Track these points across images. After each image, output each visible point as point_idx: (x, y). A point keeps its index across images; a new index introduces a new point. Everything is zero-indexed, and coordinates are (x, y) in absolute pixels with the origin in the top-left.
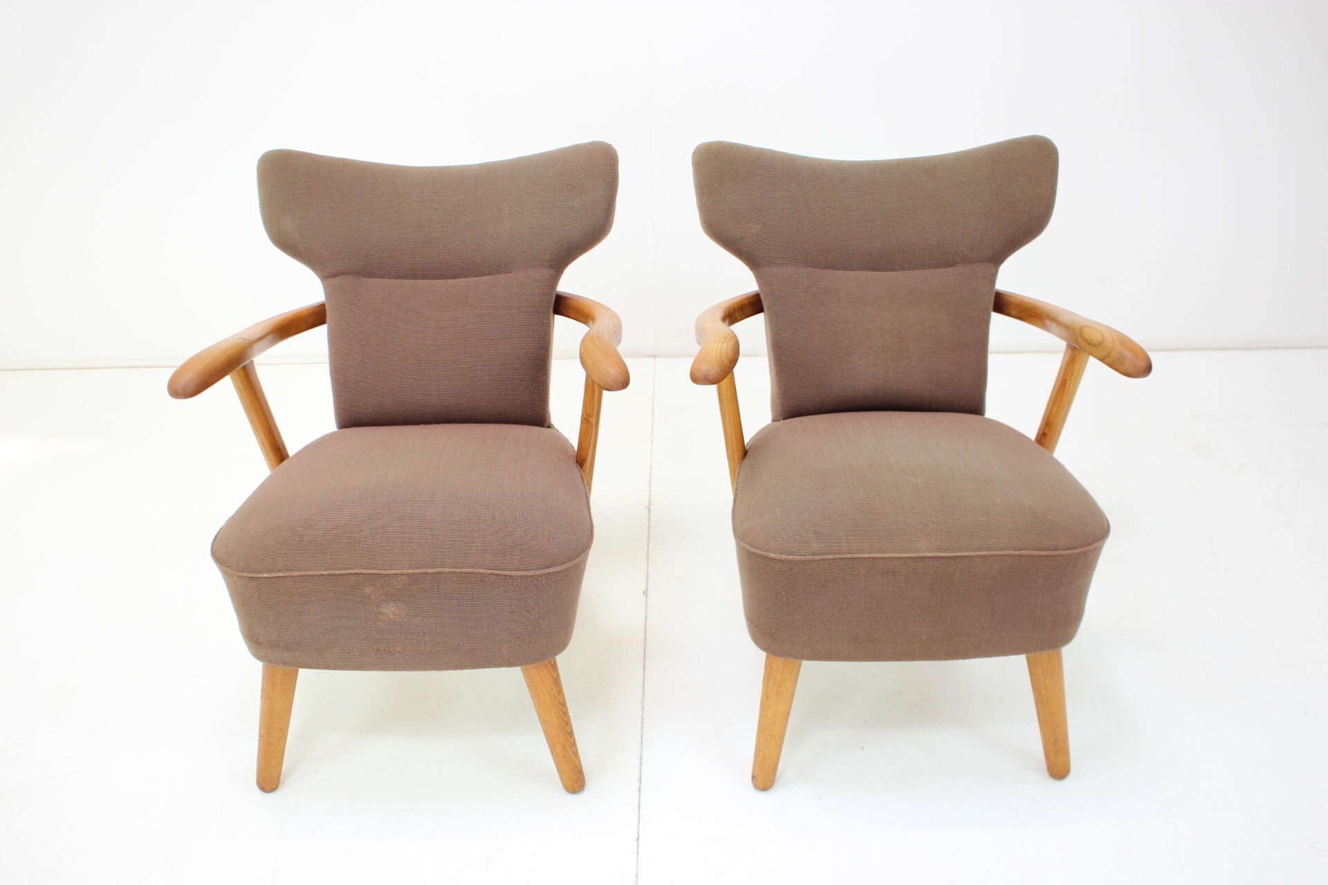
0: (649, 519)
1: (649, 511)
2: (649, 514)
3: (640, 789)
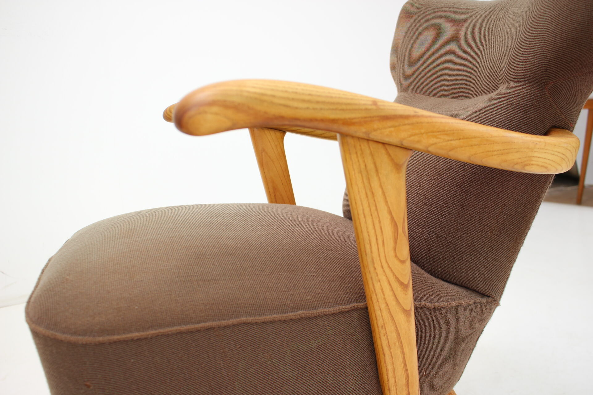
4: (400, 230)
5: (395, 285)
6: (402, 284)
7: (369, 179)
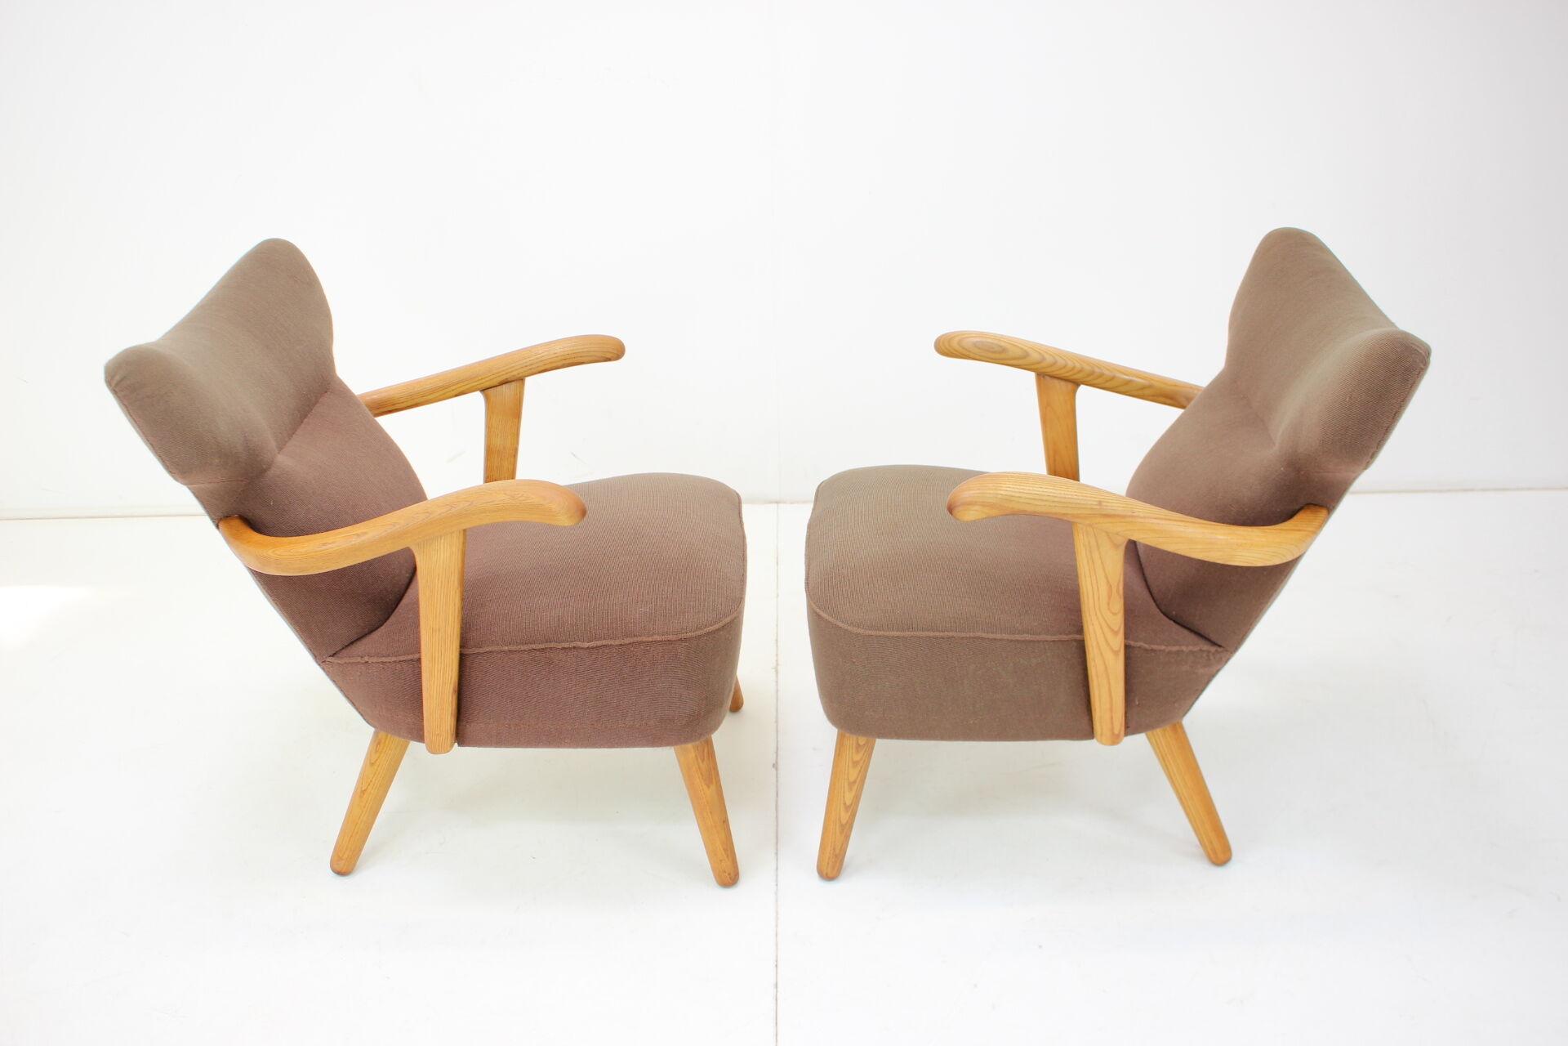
0: (777, 682)
1: (777, 672)
2: (777, 676)
3: (776, 966)
4: (1114, 590)
5: (1106, 630)
6: (1112, 630)
7: (1091, 552)
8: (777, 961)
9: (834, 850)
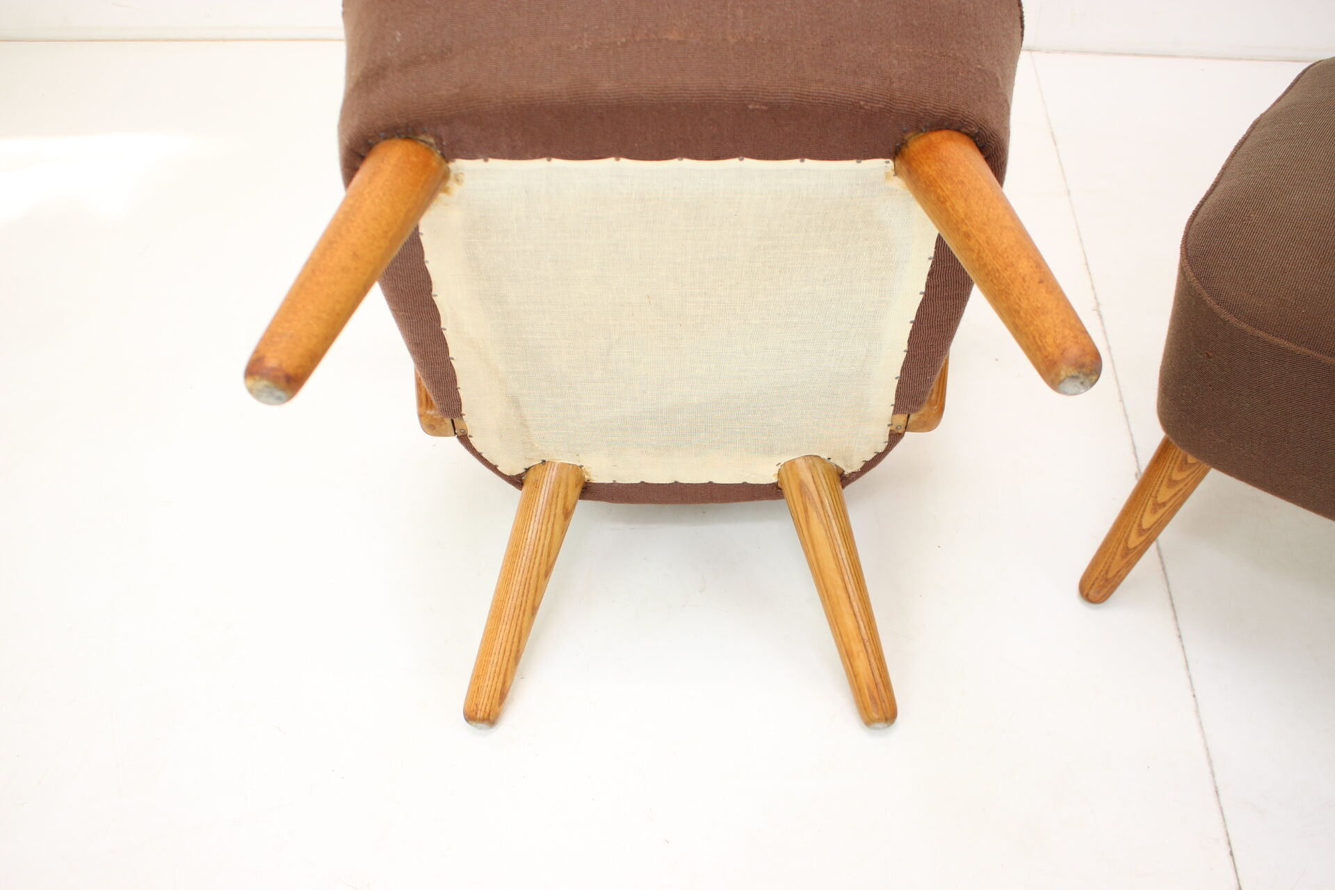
8: (1229, 844)
9: (1107, 572)
